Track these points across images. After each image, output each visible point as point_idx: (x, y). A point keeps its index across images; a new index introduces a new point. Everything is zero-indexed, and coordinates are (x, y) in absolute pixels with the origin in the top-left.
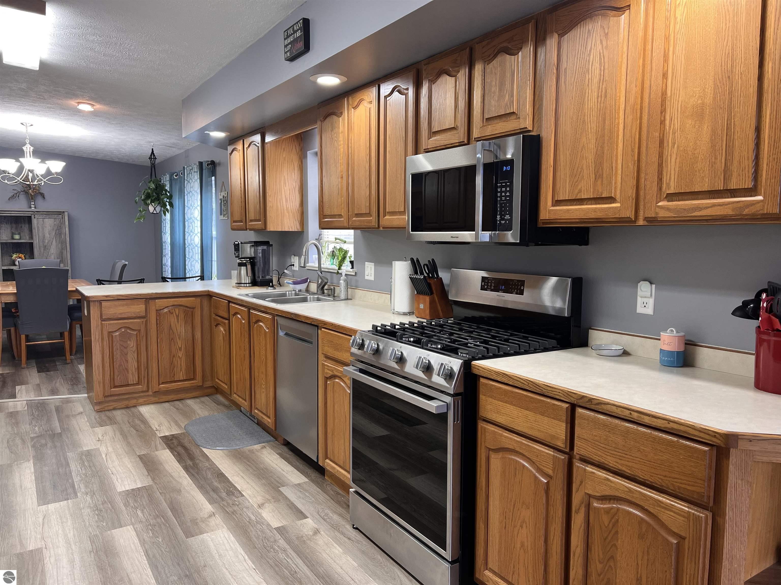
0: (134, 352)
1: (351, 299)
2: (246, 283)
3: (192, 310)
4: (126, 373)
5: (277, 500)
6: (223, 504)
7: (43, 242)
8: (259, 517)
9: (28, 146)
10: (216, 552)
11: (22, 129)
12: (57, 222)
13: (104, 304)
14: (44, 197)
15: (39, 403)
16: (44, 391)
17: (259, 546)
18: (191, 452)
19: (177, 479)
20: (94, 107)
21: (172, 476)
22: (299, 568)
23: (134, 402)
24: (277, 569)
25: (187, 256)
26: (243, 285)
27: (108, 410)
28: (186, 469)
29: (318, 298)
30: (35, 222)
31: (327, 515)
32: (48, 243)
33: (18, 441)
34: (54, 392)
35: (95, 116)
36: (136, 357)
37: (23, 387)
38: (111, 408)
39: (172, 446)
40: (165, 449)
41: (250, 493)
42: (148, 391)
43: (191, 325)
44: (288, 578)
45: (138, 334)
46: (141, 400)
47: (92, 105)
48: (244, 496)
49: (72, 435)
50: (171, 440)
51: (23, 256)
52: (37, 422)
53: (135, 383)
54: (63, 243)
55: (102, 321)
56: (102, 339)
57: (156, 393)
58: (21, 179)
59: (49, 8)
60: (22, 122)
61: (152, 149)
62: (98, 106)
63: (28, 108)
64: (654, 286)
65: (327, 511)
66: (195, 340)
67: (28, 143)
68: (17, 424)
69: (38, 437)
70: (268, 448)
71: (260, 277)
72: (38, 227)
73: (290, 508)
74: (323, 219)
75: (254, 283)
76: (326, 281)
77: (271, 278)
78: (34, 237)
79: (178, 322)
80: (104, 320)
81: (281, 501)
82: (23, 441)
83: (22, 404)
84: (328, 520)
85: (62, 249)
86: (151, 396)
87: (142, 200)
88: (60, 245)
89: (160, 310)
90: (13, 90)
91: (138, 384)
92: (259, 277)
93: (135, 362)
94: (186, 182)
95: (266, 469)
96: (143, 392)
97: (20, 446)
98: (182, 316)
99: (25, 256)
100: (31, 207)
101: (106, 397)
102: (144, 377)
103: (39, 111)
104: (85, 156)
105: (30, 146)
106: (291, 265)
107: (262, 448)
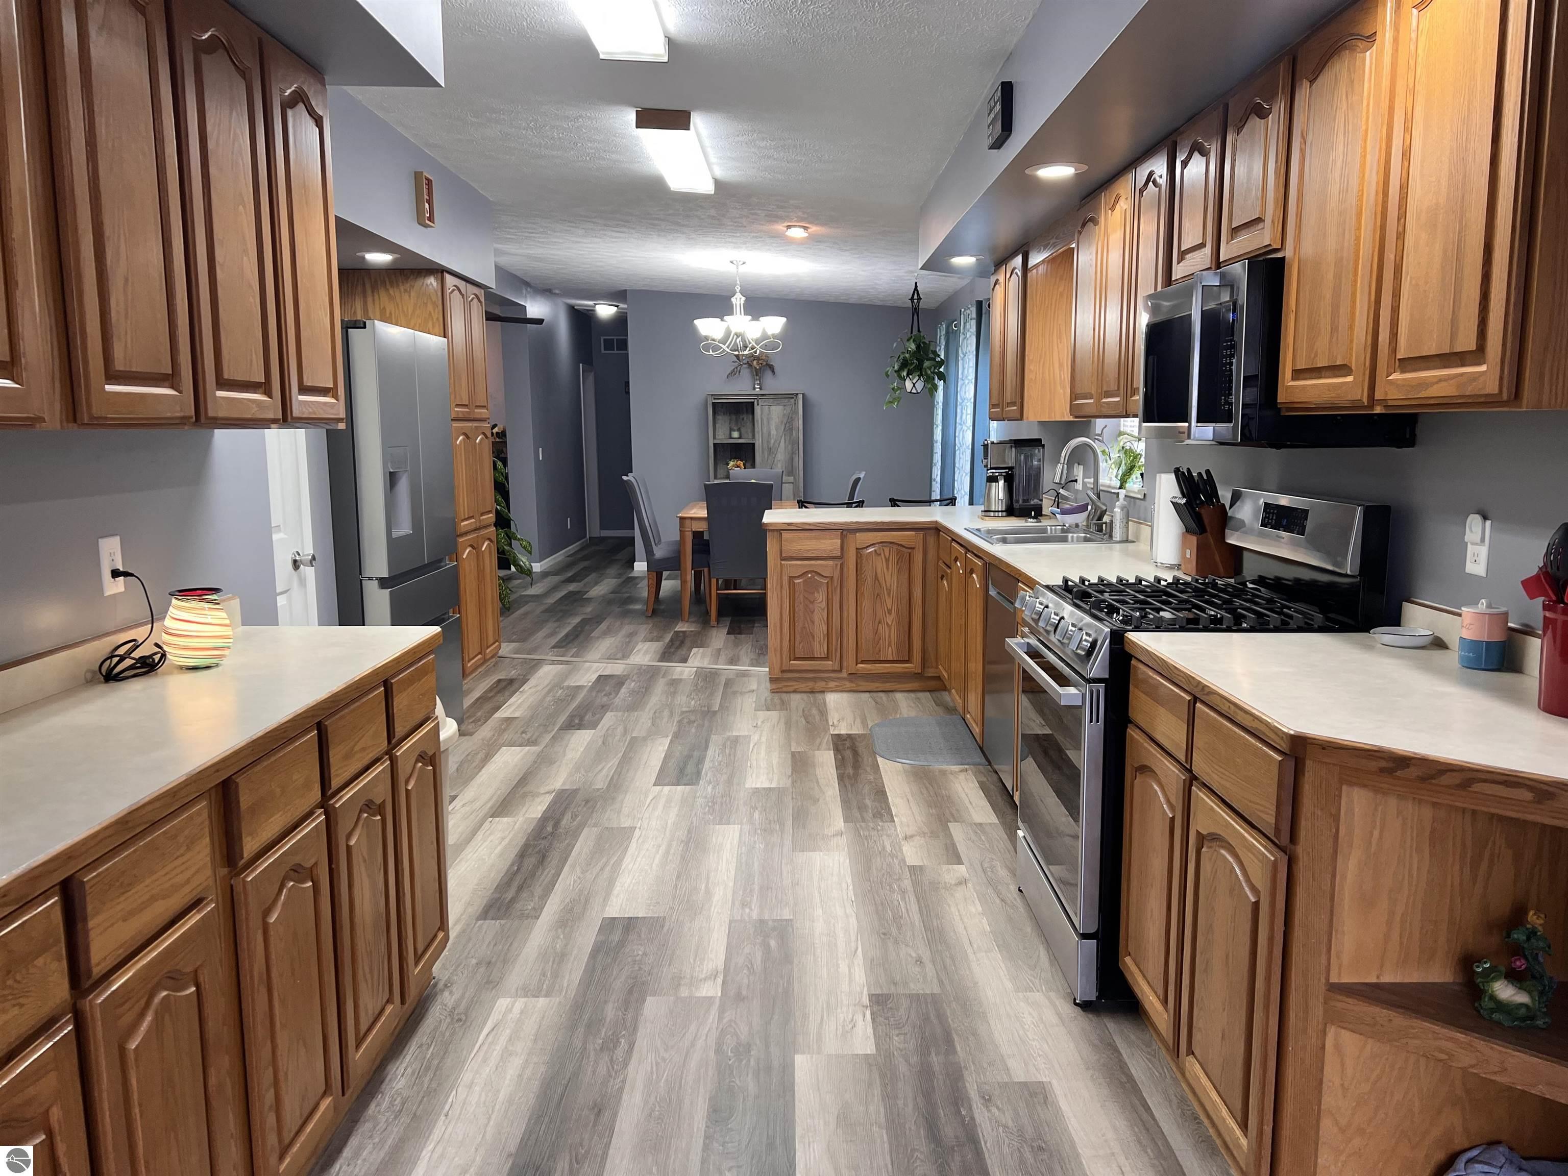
0: (823, 610)
1: (1134, 542)
2: (998, 511)
3: (910, 551)
4: (811, 640)
5: (934, 834)
6: (861, 826)
7: (768, 442)
8: (897, 848)
9: (738, 295)
10: (818, 873)
11: (732, 269)
12: (788, 409)
13: (785, 535)
14: (773, 371)
15: (710, 672)
16: (723, 658)
17: (876, 879)
18: (860, 760)
19: (822, 787)
20: (809, 230)
21: (818, 782)
22: (908, 915)
23: (820, 685)
24: (880, 908)
25: (957, 465)
26: (992, 514)
27: (787, 692)
28: (841, 778)
29: (1085, 537)
30: (758, 410)
31: (992, 867)
32: (774, 444)
33: (666, 713)
34: (733, 661)
35: (817, 242)
36: (825, 619)
37: (701, 650)
38: (791, 689)
39: (841, 748)
40: (829, 749)
41: (904, 820)
42: (840, 671)
43: (907, 575)
44: (887, 920)
45: (830, 583)
46: (832, 684)
47: (805, 228)
48: (894, 821)
49: (728, 715)
50: (845, 740)
51: (741, 463)
52: (697, 695)
53: (823, 656)
54: (794, 443)
55: (781, 560)
56: (782, 587)
57: (853, 676)
58: (728, 347)
59: (697, 119)
60: (731, 260)
61: (916, 283)
62: (814, 229)
63: (730, 240)
64: (1488, 523)
65: (998, 864)
66: (912, 600)
67: (738, 290)
68: (674, 693)
69: (689, 711)
70: (970, 772)
71: (1019, 503)
72: (762, 419)
73: (947, 848)
74: (1075, 400)
75: (1011, 511)
76: (1104, 508)
77: (1040, 502)
78: (757, 435)
79: (888, 568)
80: (784, 560)
81: (941, 837)
82: (671, 714)
83: (690, 672)
84: (989, 873)
85: (793, 453)
86: (843, 679)
87: (896, 371)
88: (790, 447)
89: (863, 548)
90: (702, 219)
91: (827, 658)
92: (1018, 501)
93: (823, 625)
94: (962, 337)
95: (949, 797)
96: (834, 671)
97: (665, 720)
98: (894, 559)
99: (744, 465)
100: (754, 389)
101: (783, 671)
102: (836, 650)
103: (745, 244)
104: (832, 300)
105: (741, 296)
106: (1072, 481)
107: (962, 771)
